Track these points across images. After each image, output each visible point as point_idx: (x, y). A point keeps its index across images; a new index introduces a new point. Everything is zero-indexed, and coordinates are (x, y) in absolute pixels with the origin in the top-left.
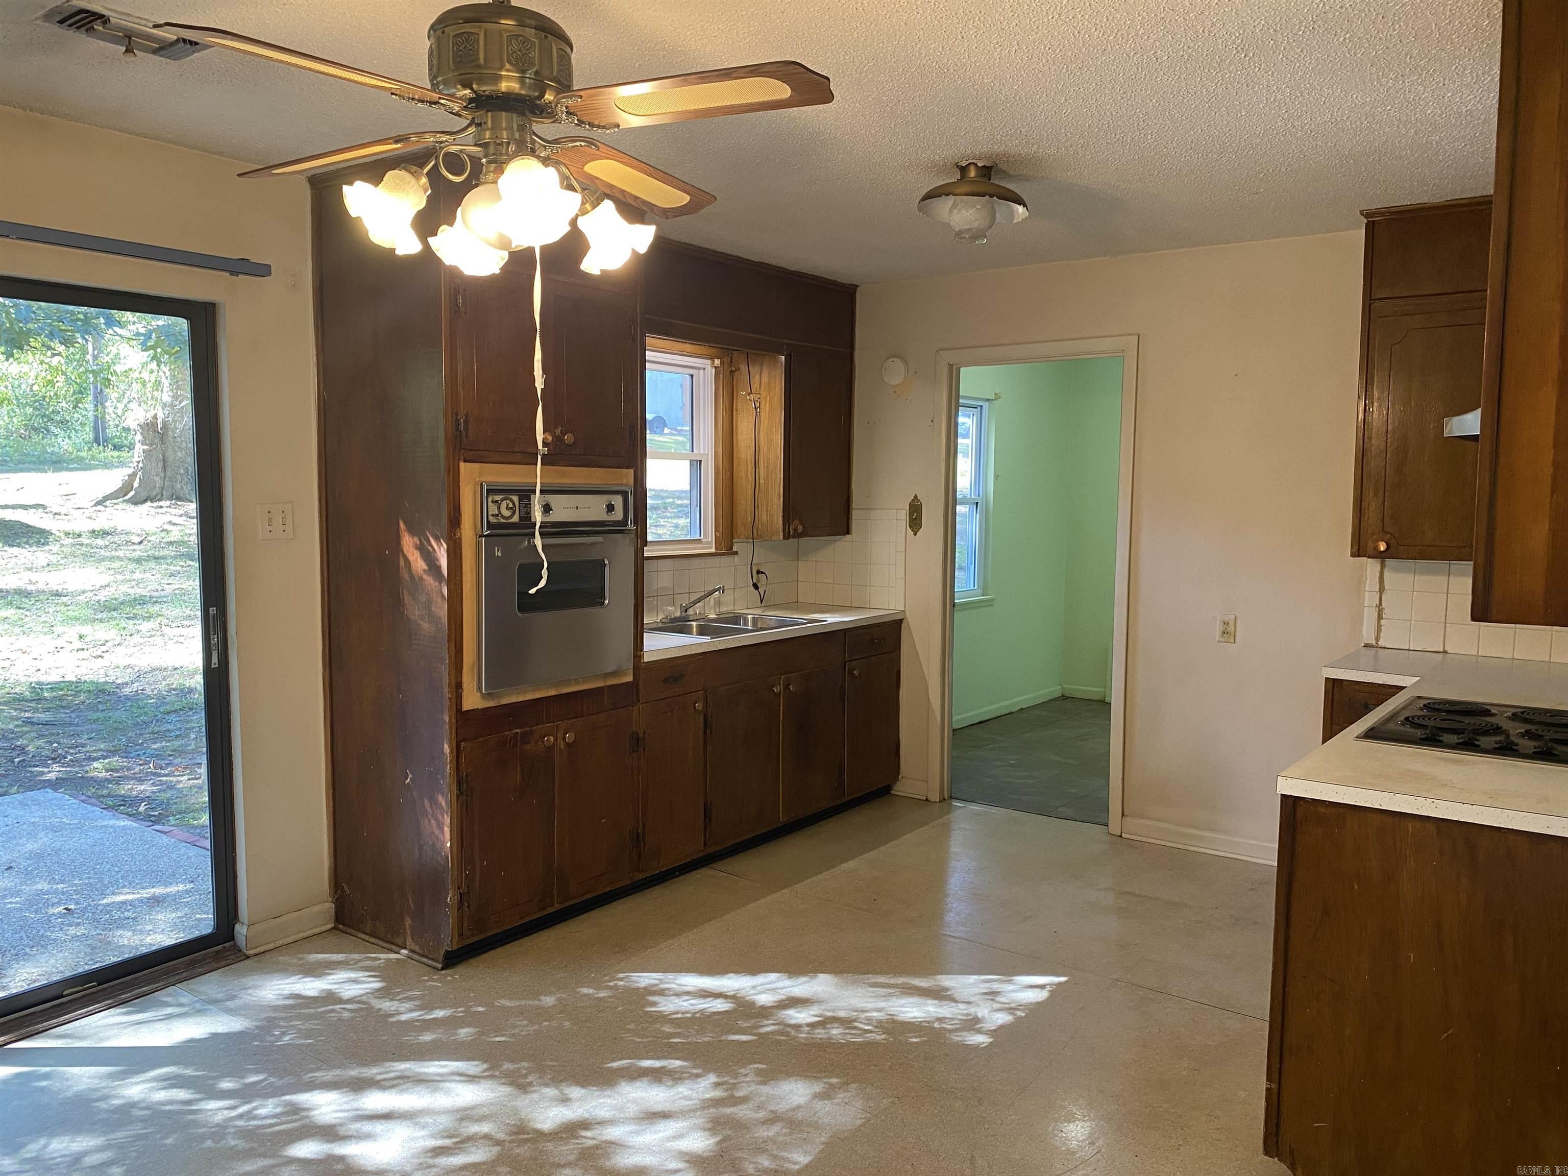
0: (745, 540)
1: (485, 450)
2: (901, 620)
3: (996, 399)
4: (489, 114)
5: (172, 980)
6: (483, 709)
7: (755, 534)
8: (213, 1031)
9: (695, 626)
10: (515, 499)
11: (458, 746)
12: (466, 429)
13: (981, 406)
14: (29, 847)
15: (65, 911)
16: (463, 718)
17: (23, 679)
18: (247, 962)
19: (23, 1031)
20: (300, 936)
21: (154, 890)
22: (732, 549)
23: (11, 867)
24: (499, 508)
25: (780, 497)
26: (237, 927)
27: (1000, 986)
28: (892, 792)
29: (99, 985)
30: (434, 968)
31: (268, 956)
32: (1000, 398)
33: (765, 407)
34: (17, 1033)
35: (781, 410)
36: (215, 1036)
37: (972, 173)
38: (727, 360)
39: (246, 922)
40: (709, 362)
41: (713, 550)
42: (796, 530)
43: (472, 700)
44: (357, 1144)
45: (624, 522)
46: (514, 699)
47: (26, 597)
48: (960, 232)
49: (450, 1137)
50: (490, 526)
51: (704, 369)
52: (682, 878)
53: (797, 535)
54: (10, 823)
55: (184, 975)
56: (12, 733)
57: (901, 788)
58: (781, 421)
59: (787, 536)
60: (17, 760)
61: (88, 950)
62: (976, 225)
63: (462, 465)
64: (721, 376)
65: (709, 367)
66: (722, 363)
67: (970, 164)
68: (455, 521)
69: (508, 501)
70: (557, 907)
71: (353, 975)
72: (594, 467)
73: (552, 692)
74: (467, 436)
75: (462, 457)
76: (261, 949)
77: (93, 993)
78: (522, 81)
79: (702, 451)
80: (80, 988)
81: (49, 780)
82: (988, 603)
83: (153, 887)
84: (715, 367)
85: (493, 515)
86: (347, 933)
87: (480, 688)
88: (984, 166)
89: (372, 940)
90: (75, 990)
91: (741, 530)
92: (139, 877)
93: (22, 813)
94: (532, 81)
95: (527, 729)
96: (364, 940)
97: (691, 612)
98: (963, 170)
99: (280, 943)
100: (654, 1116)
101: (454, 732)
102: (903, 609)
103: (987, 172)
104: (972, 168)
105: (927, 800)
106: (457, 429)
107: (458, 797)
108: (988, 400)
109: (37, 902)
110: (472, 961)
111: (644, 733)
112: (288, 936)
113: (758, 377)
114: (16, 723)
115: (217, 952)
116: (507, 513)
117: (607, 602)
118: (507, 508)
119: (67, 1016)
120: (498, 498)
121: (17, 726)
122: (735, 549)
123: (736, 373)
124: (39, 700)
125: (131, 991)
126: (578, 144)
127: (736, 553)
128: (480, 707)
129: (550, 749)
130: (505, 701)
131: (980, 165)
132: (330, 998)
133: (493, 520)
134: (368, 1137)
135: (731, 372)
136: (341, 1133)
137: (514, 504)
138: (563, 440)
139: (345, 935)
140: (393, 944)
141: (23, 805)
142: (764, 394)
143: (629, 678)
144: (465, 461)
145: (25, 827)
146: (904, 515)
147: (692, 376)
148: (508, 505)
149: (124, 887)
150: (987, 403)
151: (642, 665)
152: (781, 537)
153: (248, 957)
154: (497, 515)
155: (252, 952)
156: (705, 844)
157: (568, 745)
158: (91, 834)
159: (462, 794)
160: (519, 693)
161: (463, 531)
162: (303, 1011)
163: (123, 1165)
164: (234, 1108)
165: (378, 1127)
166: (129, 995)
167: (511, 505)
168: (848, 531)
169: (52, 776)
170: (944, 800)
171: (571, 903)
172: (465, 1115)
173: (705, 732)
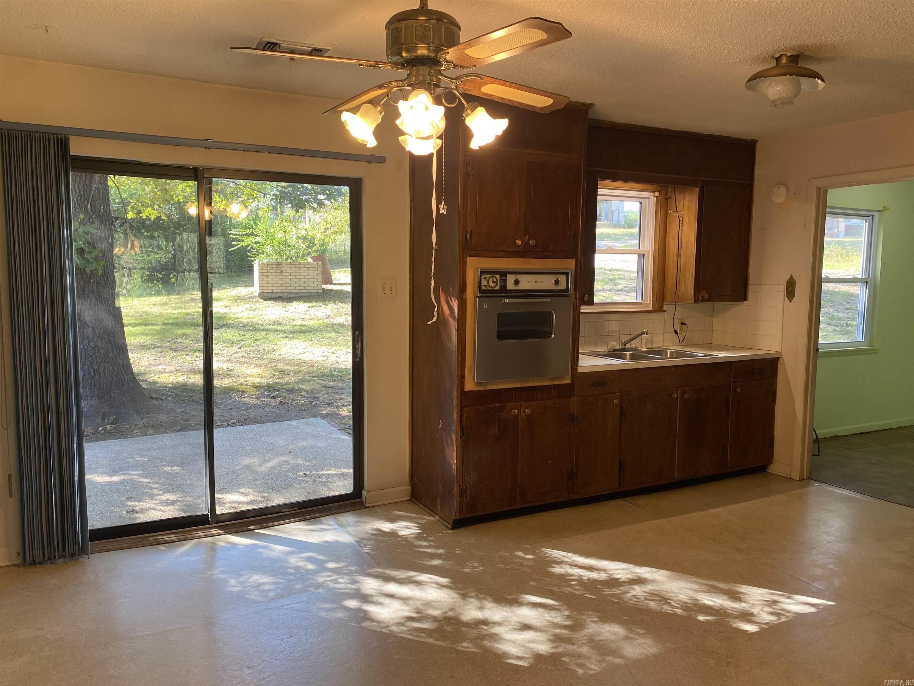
0: (670, 303)
1: (482, 250)
2: (778, 358)
3: (884, 210)
4: (414, 68)
5: (329, 513)
6: (476, 391)
7: (677, 300)
8: (337, 539)
9: (628, 354)
10: (498, 277)
11: (462, 409)
12: (471, 239)
13: (873, 216)
14: (302, 444)
15: (304, 475)
16: (464, 395)
17: (329, 366)
18: (365, 510)
19: (262, 525)
20: (392, 501)
21: (344, 470)
22: (663, 308)
23: (291, 452)
24: (488, 282)
25: (693, 276)
26: (363, 491)
27: (779, 598)
28: (767, 470)
29: (298, 509)
30: (448, 527)
31: (375, 508)
32: (888, 209)
33: (686, 219)
34: (259, 526)
35: (696, 221)
36: (337, 542)
37: (784, 61)
38: (663, 192)
39: (366, 490)
40: (652, 194)
41: (651, 309)
42: (703, 297)
43: (470, 386)
44: (374, 606)
45: (566, 290)
46: (494, 387)
47: (342, 327)
48: (774, 101)
49: (417, 613)
50: (481, 291)
51: (649, 198)
52: (603, 502)
53: (704, 300)
54: (298, 432)
55: (335, 511)
56: (316, 391)
57: (775, 468)
58: (695, 228)
59: (696, 301)
60: (313, 403)
61: (306, 494)
62: (784, 95)
63: (468, 258)
64: (660, 202)
65: (652, 197)
66: (660, 194)
67: (781, 55)
68: (463, 289)
69: (493, 278)
70: (519, 506)
71: (408, 524)
72: (549, 258)
73: (518, 385)
74: (471, 243)
75: (468, 254)
76: (373, 505)
77: (295, 513)
78: (428, 49)
79: (645, 249)
80: (289, 510)
81: (324, 414)
82: (873, 352)
83: (345, 469)
84: (656, 197)
85: (484, 286)
86: (414, 502)
87: (474, 379)
88: (792, 55)
89: (424, 508)
90: (288, 510)
91: (669, 296)
92: (341, 463)
93: (305, 428)
94: (434, 48)
95: (502, 404)
96: (421, 508)
97: (628, 346)
98: (778, 59)
99: (382, 503)
100: (526, 627)
101: (459, 402)
102: (780, 351)
103: (795, 59)
104: (784, 57)
105: (790, 478)
106: (466, 239)
107: (461, 437)
108: (878, 211)
109: (295, 469)
110: (468, 527)
111: (578, 414)
112: (386, 500)
113: (682, 202)
114: (319, 386)
115: (353, 503)
116: (492, 285)
117: (553, 336)
118: (493, 282)
119: (281, 522)
120: (487, 276)
121: (319, 388)
122: (665, 308)
123: (670, 199)
124: (333, 376)
125: (311, 515)
126: (469, 78)
127: (665, 311)
128: (475, 390)
129: (516, 417)
130: (489, 388)
131: (788, 55)
132: (393, 534)
133: (483, 288)
134: (380, 604)
135: (667, 199)
136: (369, 599)
137: (497, 279)
138: (529, 243)
139: (414, 504)
140: (433, 512)
141: (307, 424)
142: (685, 212)
143: (568, 381)
144: (470, 256)
145: (304, 434)
146: (783, 288)
147: (641, 203)
148: (493, 280)
149: (333, 467)
150: (878, 213)
151: (578, 374)
152: (693, 301)
153: (366, 507)
154: (486, 286)
155: (368, 505)
156: (619, 485)
157: (528, 416)
158: (328, 440)
159: (463, 435)
160: (497, 385)
161: (467, 294)
162: (378, 538)
163: (275, 592)
164: (331, 576)
165: (387, 601)
166: (309, 516)
167: (495, 280)
168: (744, 297)
169: (324, 412)
170: (804, 479)
171: (529, 505)
172: (428, 604)
173: (621, 418)
